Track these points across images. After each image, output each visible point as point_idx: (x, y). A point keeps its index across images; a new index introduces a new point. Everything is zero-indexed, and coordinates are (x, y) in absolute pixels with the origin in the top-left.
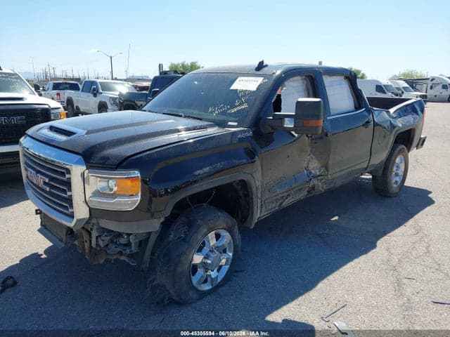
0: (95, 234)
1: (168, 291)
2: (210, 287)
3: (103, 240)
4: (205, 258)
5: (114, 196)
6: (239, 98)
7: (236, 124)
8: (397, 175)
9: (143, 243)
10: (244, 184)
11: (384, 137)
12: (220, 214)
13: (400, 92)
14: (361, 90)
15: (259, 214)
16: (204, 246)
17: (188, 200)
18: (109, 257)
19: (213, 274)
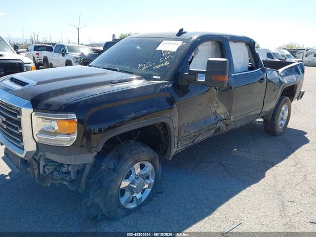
0: (42, 163)
1: (101, 209)
2: (136, 206)
3: (48, 169)
4: (131, 183)
5: (55, 134)
6: (163, 57)
7: (159, 77)
8: (282, 119)
9: (80, 172)
10: (164, 126)
11: (274, 90)
12: (144, 149)
13: (284, 58)
14: (258, 54)
15: (175, 149)
16: (131, 174)
17: (118, 138)
18: (54, 182)
19: (138, 196)
